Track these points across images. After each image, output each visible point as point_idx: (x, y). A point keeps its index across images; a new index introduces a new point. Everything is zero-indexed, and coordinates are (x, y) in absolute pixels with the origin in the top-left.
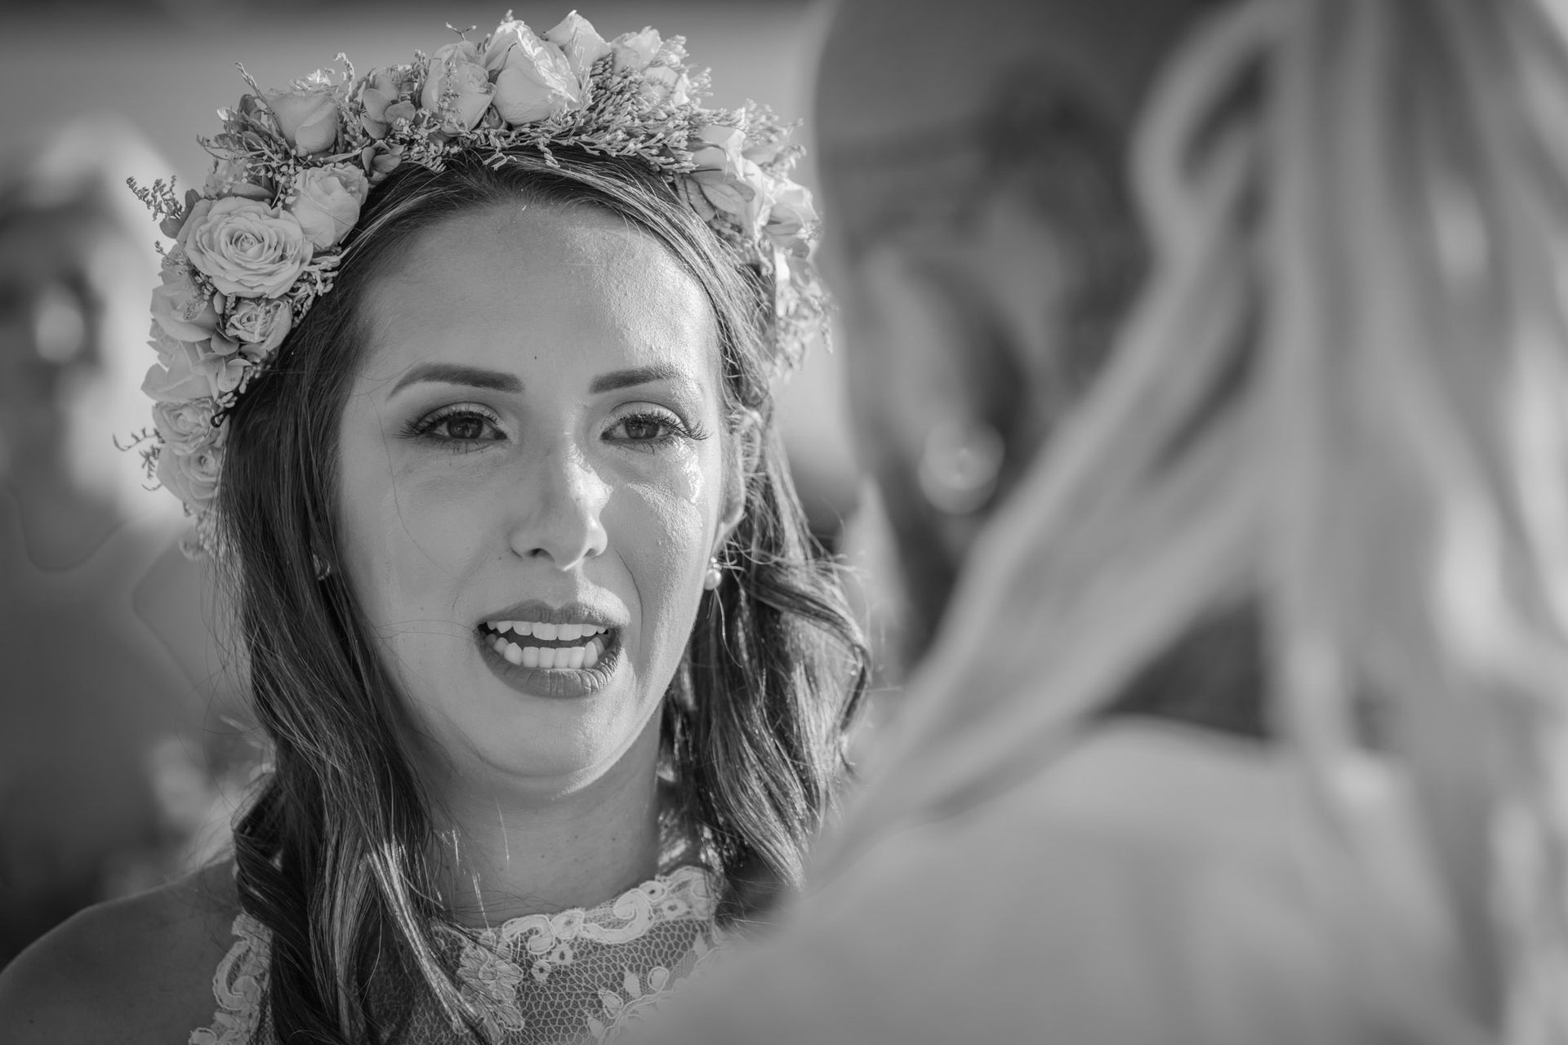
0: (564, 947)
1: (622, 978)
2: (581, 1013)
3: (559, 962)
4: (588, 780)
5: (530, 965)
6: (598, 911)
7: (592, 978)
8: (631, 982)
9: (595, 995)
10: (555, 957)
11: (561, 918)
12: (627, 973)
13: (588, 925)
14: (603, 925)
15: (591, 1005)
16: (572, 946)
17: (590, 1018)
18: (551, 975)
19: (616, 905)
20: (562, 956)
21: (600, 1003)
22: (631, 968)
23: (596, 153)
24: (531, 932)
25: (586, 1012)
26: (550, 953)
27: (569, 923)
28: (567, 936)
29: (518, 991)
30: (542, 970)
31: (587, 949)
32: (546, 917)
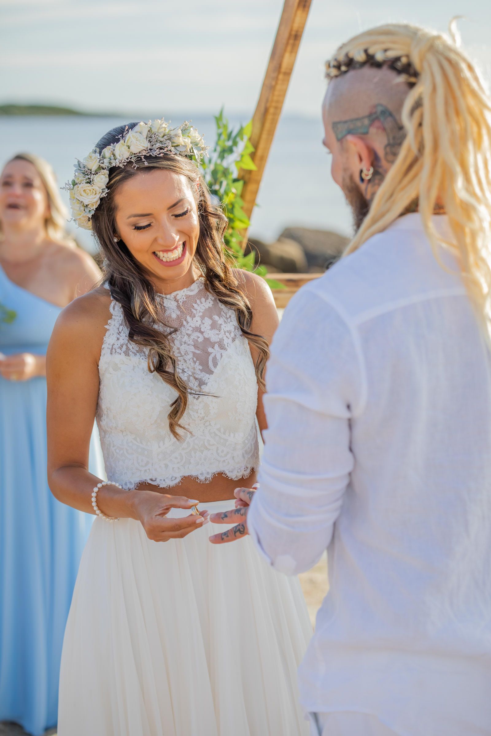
0: (184, 297)
1: (196, 301)
2: (190, 309)
3: (183, 300)
4: (184, 274)
5: (178, 301)
6: (189, 289)
7: (191, 302)
8: (198, 301)
9: (192, 305)
10: (182, 299)
11: (182, 291)
12: (197, 300)
13: (187, 292)
14: (190, 291)
15: (192, 307)
16: (185, 296)
17: (192, 310)
18: (183, 303)
19: (191, 287)
20: (183, 298)
21: (193, 306)
22: (197, 299)
23: (154, 156)
24: (177, 294)
25: (191, 309)
26: (181, 298)
27: (184, 292)
28: (184, 294)
29: (177, 307)
30: (181, 302)
31: (188, 297)
32: (180, 291)
